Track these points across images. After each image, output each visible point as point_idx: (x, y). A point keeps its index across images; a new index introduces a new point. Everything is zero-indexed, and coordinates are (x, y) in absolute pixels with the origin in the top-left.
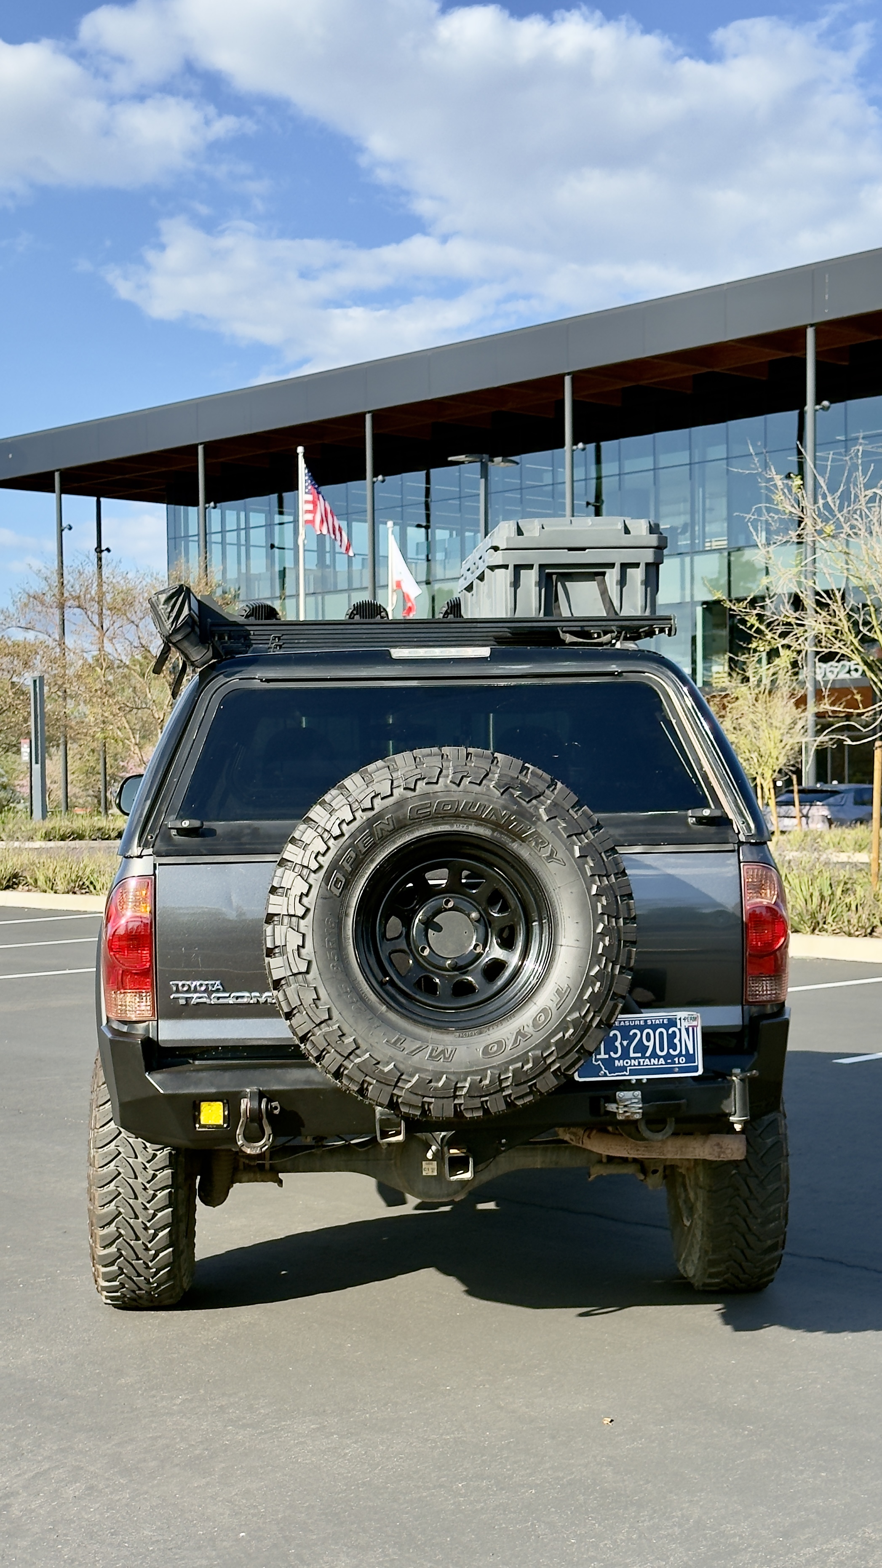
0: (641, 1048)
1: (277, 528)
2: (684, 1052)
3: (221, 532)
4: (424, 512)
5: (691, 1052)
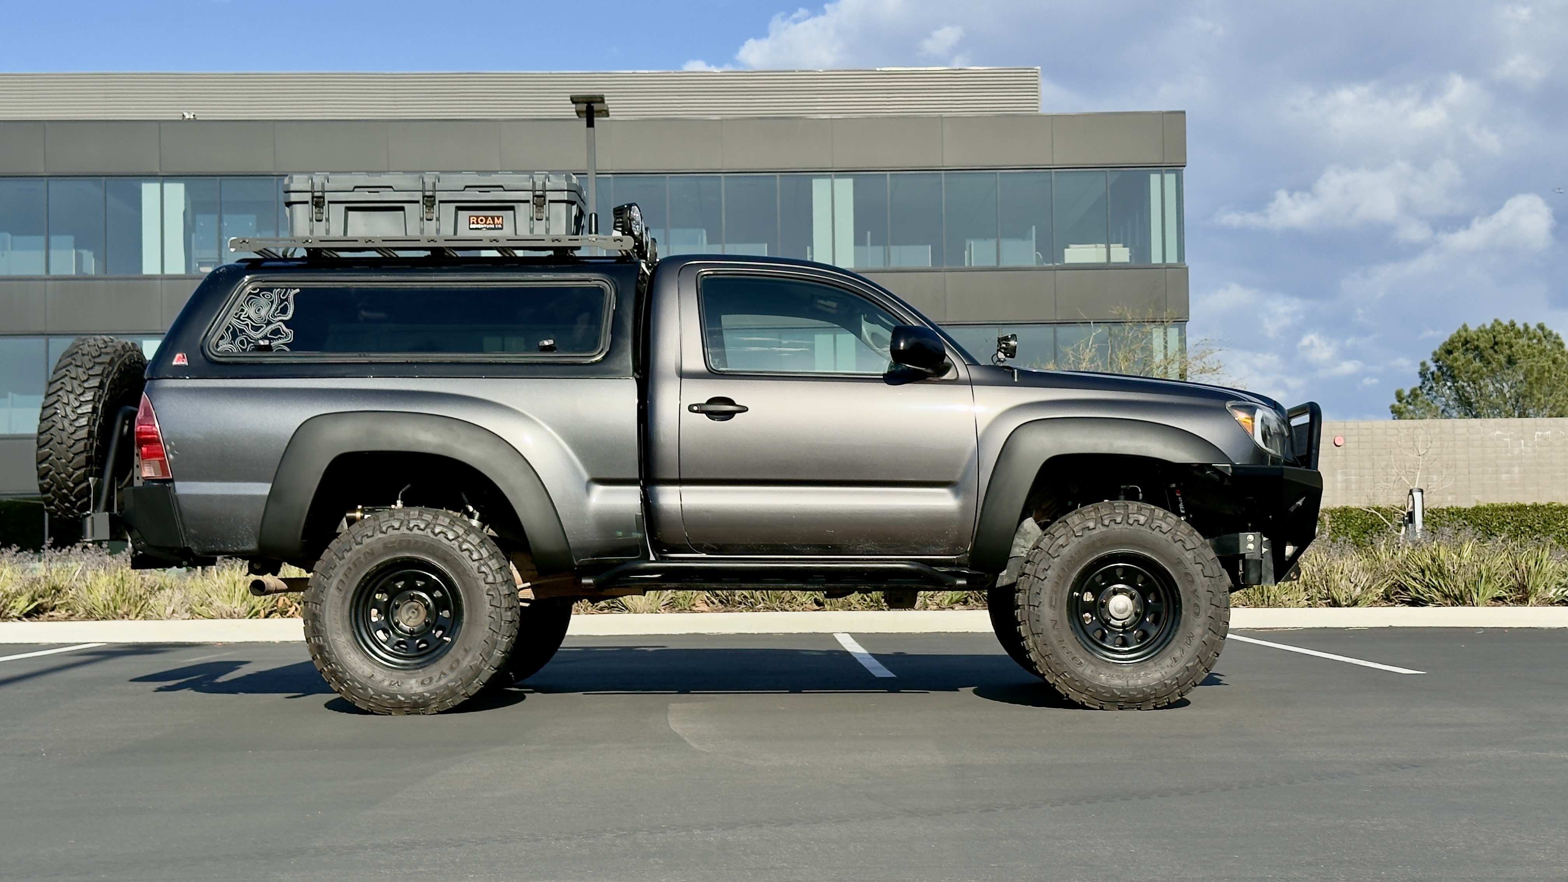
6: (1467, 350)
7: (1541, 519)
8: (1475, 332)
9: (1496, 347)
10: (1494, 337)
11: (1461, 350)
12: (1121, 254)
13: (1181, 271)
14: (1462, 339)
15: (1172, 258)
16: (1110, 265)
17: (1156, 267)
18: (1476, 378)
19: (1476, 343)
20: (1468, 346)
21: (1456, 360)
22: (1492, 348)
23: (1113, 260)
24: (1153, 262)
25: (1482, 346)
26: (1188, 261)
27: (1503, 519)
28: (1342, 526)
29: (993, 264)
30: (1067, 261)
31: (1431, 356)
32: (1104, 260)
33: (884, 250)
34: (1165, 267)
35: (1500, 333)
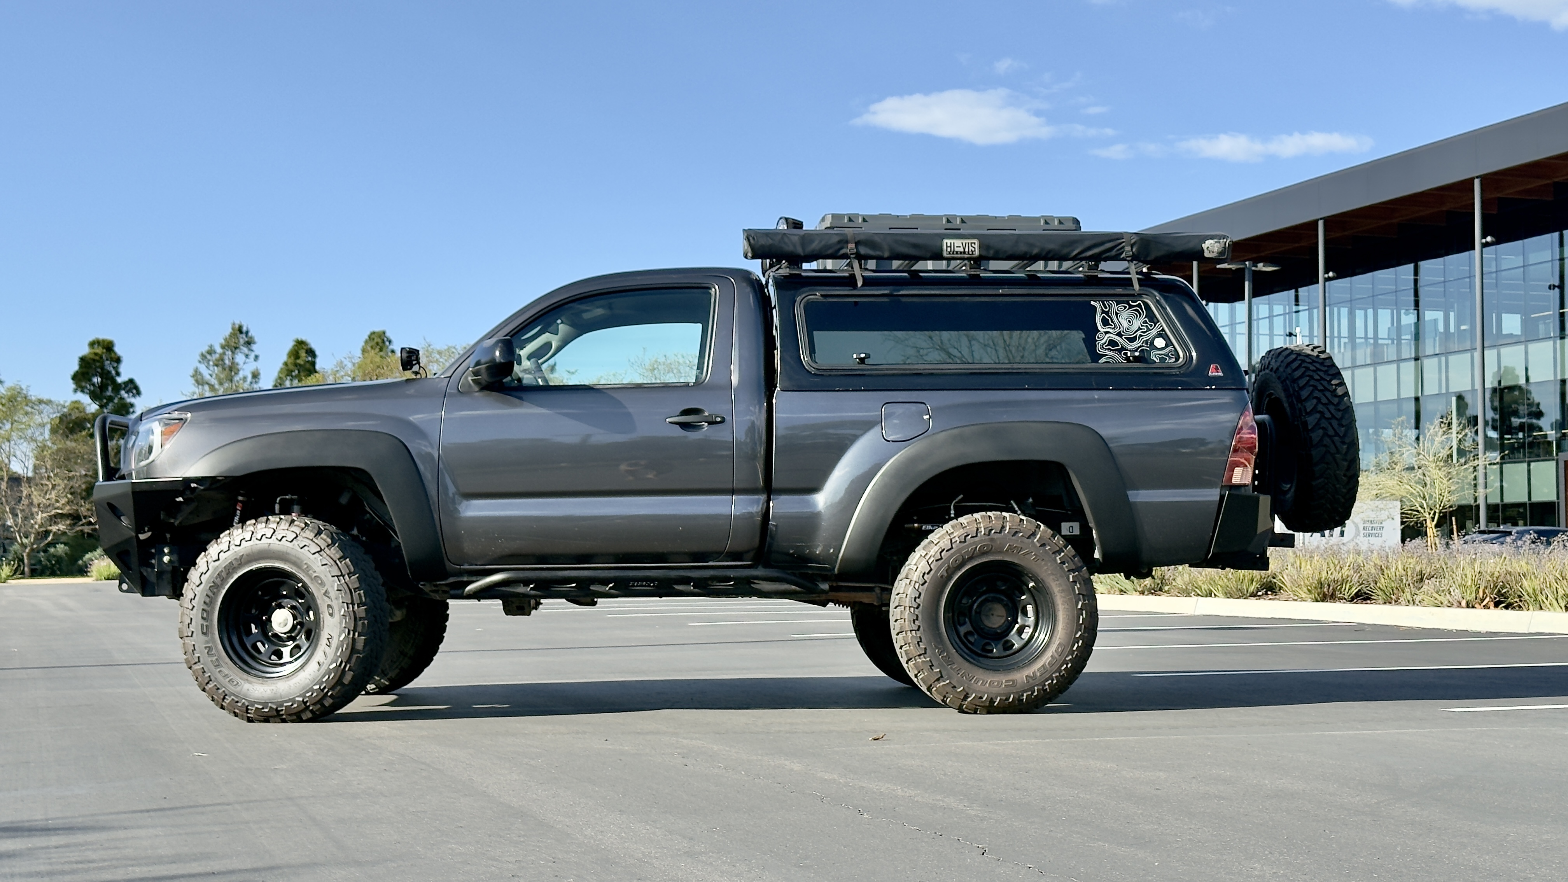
1: (1294, 314)
3: (1269, 317)
4: (1412, 298)
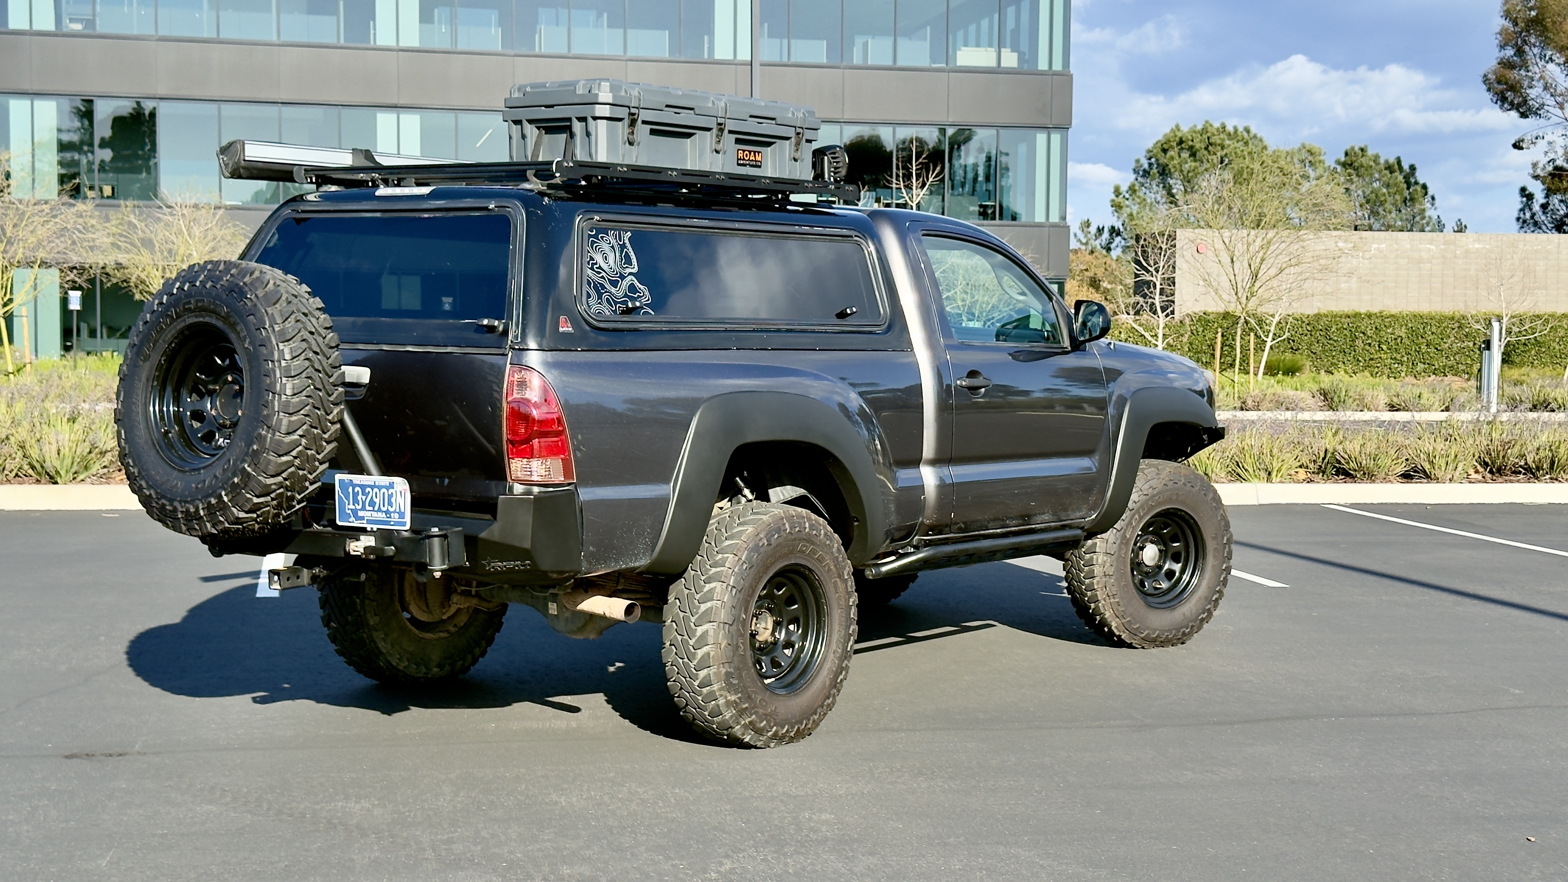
0: (372, 503)
2: (398, 510)
5: (402, 510)
6: (1182, 149)
7: (1374, 326)
8: (1188, 132)
9: (1210, 148)
10: (1208, 138)
11: (1176, 149)
12: (1010, 60)
13: (1066, 77)
14: (1177, 139)
15: (1057, 66)
16: (1000, 70)
17: (1042, 73)
18: (1192, 177)
19: (1190, 143)
20: (1183, 145)
21: (1172, 158)
22: (1206, 149)
23: (1003, 65)
24: (1040, 68)
25: (1198, 146)
26: (1072, 70)
27: (1340, 325)
28: (1201, 329)
29: (889, 63)
30: (959, 63)
31: (1144, 153)
32: (993, 64)
33: (781, 43)
34: (1050, 73)
35: (1214, 135)
